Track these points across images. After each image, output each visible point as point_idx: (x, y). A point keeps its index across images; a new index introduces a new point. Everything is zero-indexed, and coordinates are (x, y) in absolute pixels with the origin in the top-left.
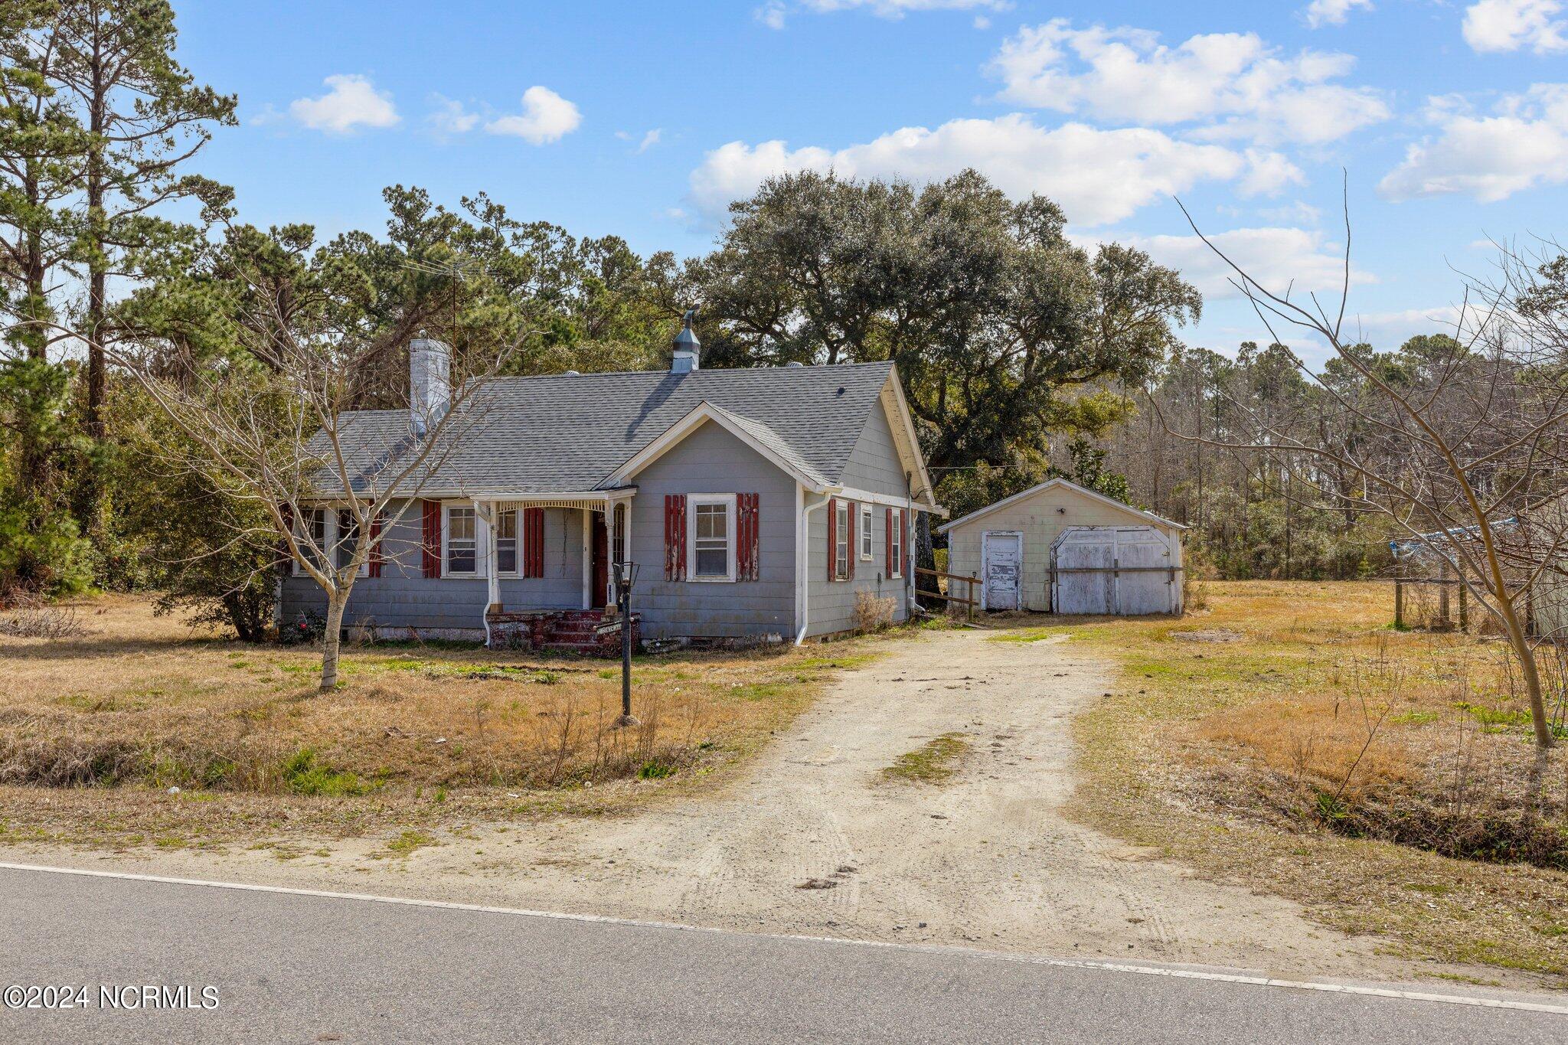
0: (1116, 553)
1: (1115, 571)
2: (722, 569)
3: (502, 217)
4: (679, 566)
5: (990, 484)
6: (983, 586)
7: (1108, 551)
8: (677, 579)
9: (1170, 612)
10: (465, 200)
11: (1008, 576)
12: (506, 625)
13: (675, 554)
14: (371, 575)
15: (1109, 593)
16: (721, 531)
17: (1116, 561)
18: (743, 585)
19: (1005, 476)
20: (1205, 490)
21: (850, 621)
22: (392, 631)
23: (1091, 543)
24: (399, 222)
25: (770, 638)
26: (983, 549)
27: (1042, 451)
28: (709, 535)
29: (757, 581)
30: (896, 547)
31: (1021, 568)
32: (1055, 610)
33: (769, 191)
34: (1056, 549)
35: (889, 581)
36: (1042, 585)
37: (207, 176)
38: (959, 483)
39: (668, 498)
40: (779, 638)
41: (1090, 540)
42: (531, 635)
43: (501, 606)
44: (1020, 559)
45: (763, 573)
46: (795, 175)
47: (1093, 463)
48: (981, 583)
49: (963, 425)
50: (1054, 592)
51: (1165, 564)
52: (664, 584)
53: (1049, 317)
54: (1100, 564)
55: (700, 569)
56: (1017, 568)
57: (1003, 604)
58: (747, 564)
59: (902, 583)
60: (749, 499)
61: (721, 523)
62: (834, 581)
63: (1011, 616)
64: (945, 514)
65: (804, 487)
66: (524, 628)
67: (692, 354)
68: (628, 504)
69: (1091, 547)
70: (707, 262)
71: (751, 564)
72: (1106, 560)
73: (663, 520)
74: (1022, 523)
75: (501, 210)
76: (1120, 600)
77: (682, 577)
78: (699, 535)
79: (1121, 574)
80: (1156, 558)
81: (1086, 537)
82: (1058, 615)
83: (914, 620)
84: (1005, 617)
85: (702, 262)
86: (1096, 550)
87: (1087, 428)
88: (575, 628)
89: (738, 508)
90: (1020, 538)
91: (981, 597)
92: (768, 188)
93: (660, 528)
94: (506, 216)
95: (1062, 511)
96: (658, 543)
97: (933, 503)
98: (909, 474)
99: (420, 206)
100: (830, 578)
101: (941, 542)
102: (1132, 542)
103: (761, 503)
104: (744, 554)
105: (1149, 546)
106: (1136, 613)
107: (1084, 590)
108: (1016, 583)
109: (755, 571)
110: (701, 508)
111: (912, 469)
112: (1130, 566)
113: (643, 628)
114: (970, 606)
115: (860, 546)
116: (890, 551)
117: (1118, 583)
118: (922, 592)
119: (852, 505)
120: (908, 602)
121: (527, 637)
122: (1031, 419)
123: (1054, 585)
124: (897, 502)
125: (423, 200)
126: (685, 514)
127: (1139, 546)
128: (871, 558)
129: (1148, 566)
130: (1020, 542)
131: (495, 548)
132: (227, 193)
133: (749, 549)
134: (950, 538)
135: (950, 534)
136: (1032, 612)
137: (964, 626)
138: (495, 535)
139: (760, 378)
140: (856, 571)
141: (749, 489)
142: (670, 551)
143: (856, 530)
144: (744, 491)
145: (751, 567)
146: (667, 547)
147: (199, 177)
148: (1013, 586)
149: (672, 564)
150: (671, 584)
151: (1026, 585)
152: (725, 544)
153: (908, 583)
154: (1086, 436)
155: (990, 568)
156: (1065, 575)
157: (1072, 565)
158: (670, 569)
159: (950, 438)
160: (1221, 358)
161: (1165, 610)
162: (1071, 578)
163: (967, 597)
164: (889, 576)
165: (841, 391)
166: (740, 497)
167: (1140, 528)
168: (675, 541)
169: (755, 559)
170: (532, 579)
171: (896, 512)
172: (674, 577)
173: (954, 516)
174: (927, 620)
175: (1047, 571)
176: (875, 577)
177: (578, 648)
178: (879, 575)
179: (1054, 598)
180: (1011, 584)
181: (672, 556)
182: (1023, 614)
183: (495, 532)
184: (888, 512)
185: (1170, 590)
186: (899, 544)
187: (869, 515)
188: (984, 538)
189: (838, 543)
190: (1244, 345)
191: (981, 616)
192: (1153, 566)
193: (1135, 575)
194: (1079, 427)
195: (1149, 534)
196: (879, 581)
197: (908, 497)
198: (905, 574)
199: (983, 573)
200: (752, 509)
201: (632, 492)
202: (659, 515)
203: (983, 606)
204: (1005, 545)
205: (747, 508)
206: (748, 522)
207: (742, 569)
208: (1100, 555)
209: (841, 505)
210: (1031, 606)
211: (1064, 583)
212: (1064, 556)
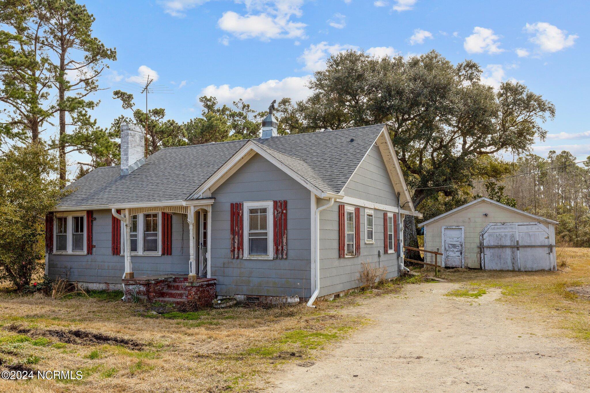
0: (517, 237)
1: (517, 247)
2: (265, 250)
3: (248, 108)
4: (239, 250)
5: (446, 204)
6: (443, 256)
7: (512, 236)
8: (238, 258)
9: (550, 269)
10: (234, 102)
11: (456, 250)
12: (133, 287)
13: (236, 241)
14: (88, 253)
15: (514, 259)
16: (264, 226)
17: (518, 242)
18: (278, 261)
19: (453, 200)
20: (537, 210)
21: (357, 281)
22: (98, 285)
23: (502, 231)
24: (206, 110)
25: (289, 300)
26: (443, 236)
27: (472, 186)
28: (257, 229)
29: (286, 259)
30: (391, 235)
31: (463, 245)
32: (483, 268)
33: (331, 60)
34: (483, 235)
35: (386, 255)
36: (476, 254)
37: (122, 91)
38: (430, 202)
39: (232, 205)
40: (297, 300)
41: (502, 230)
42: (147, 293)
43: (132, 275)
44: (463, 241)
45: (291, 254)
46: (344, 53)
47: (498, 192)
48: (442, 254)
49: (431, 174)
50: (482, 258)
51: (546, 242)
52: (230, 260)
53: (476, 115)
54: (508, 243)
55: (251, 250)
56: (462, 245)
57: (454, 265)
58: (280, 248)
59: (395, 256)
60: (281, 204)
61: (264, 220)
62: (344, 258)
63: (459, 271)
64: (421, 216)
65: (316, 195)
66: (143, 288)
67: (272, 128)
68: (210, 210)
69: (503, 234)
70: (307, 103)
71: (282, 247)
72: (512, 241)
73: (229, 218)
74: (464, 222)
75: (248, 106)
76: (521, 264)
77: (241, 256)
78: (251, 229)
79: (520, 249)
80: (541, 239)
81: (500, 228)
82: (485, 271)
83: (403, 277)
84: (455, 272)
85: (304, 102)
86: (506, 235)
87: (493, 176)
88: (177, 288)
89: (274, 210)
90: (463, 229)
91: (442, 262)
92: (331, 59)
93: (227, 225)
94: (250, 108)
95: (486, 215)
96: (228, 234)
97: (413, 210)
98: (399, 194)
99: (214, 104)
100: (341, 255)
101: (420, 232)
102: (527, 231)
103: (289, 206)
104: (277, 242)
105: (537, 233)
106: (530, 270)
107: (499, 257)
108: (461, 253)
109: (285, 252)
110: (252, 211)
111: (400, 190)
112: (526, 244)
113: (218, 288)
114: (436, 267)
115: (364, 235)
116: (386, 237)
117: (519, 254)
118: (409, 260)
119: (358, 209)
120: (399, 266)
121: (144, 295)
122: (465, 172)
123: (482, 254)
124: (392, 209)
125: (215, 101)
126: (242, 215)
127: (531, 233)
128: (373, 242)
129: (536, 244)
130: (463, 232)
131: (128, 237)
132: (130, 97)
133: (281, 237)
134: (425, 230)
135: (425, 228)
136: (470, 269)
137: (433, 280)
138: (129, 230)
139: (307, 138)
140: (361, 250)
141: (280, 198)
142: (233, 239)
143: (361, 225)
144: (277, 199)
145: (282, 250)
146: (232, 236)
147: (119, 91)
148: (459, 255)
149: (234, 248)
150: (234, 261)
151: (466, 254)
152: (266, 234)
153: (399, 256)
154: (493, 180)
155: (447, 245)
156: (488, 249)
157: (492, 244)
158: (233, 251)
159: (424, 181)
160: (540, 158)
161: (547, 269)
162: (492, 251)
163: (434, 263)
164: (386, 252)
165: (352, 140)
166: (275, 203)
167: (531, 223)
168: (236, 233)
169: (284, 244)
170: (166, 256)
171: (390, 215)
172: (236, 256)
173: (425, 219)
174: (411, 276)
175: (478, 247)
176: (377, 253)
177: (174, 302)
178: (379, 252)
179: (483, 262)
180: (458, 254)
181: (234, 242)
182: (465, 270)
183: (129, 228)
184: (385, 215)
185: (549, 257)
186: (393, 233)
187: (371, 216)
188: (443, 230)
189: (346, 233)
190: (551, 152)
191: (442, 271)
192: (540, 244)
193: (529, 249)
194: (489, 176)
195: (536, 227)
196: (379, 255)
197: (398, 207)
198: (397, 250)
199: (443, 248)
200: (282, 211)
201: (212, 201)
202: (227, 216)
203: (443, 265)
204: (454, 234)
205: (280, 210)
206: (280, 219)
207: (277, 251)
208: (508, 238)
209: (349, 209)
210: (470, 265)
211: (488, 253)
212: (487, 239)
